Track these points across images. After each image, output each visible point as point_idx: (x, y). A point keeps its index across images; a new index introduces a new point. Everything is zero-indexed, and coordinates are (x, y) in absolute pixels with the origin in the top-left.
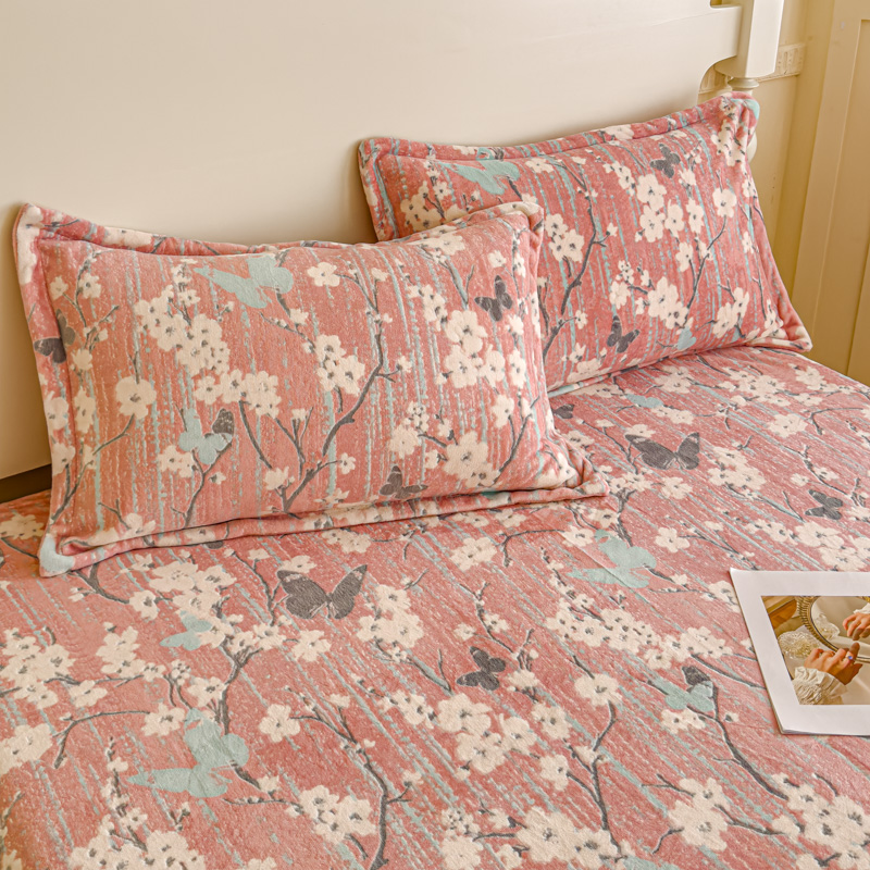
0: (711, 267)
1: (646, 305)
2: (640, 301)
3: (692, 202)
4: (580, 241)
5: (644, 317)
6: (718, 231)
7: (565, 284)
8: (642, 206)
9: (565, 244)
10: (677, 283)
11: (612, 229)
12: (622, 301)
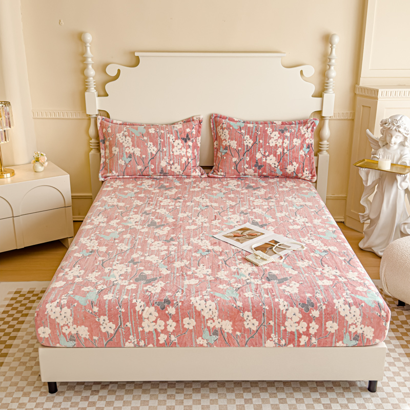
0: (287, 155)
1: (266, 160)
2: (264, 158)
3: (286, 140)
4: (252, 142)
5: (265, 162)
6: (292, 148)
7: (245, 150)
8: (271, 138)
9: (248, 142)
10: (276, 157)
11: (261, 141)
12: (260, 157)
